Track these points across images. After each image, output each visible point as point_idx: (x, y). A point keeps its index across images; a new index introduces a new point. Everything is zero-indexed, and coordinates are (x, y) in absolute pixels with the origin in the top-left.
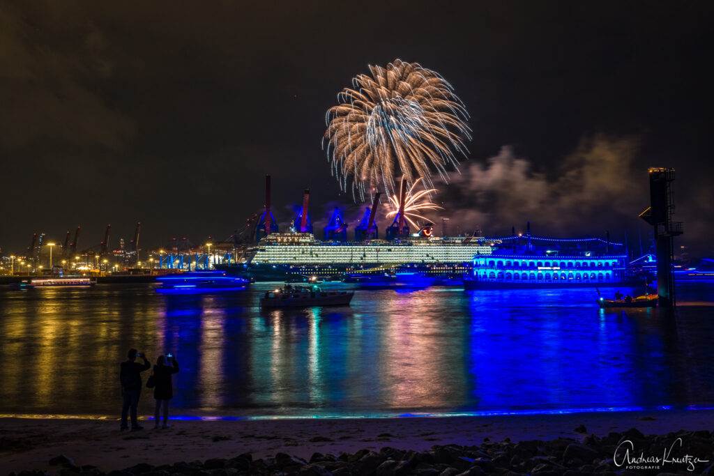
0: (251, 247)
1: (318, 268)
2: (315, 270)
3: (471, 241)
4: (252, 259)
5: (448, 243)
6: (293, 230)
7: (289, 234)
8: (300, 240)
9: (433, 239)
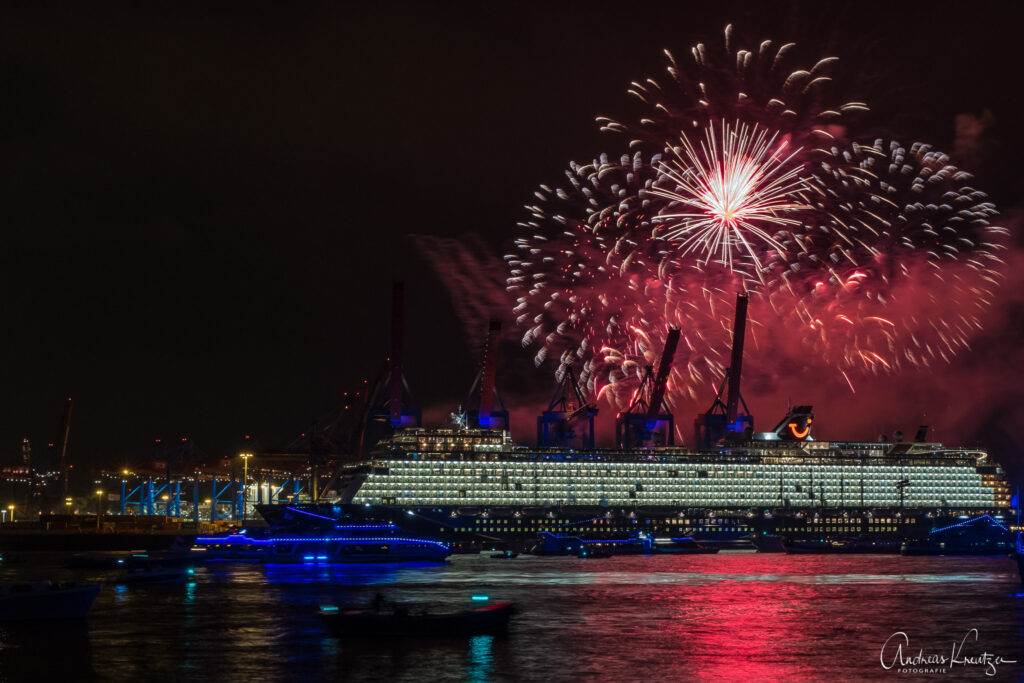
0: (351, 462)
1: (522, 518)
2: (513, 522)
3: (909, 451)
4: (354, 493)
5: (851, 457)
6: (459, 421)
7: (450, 431)
8: (478, 446)
9: (811, 445)
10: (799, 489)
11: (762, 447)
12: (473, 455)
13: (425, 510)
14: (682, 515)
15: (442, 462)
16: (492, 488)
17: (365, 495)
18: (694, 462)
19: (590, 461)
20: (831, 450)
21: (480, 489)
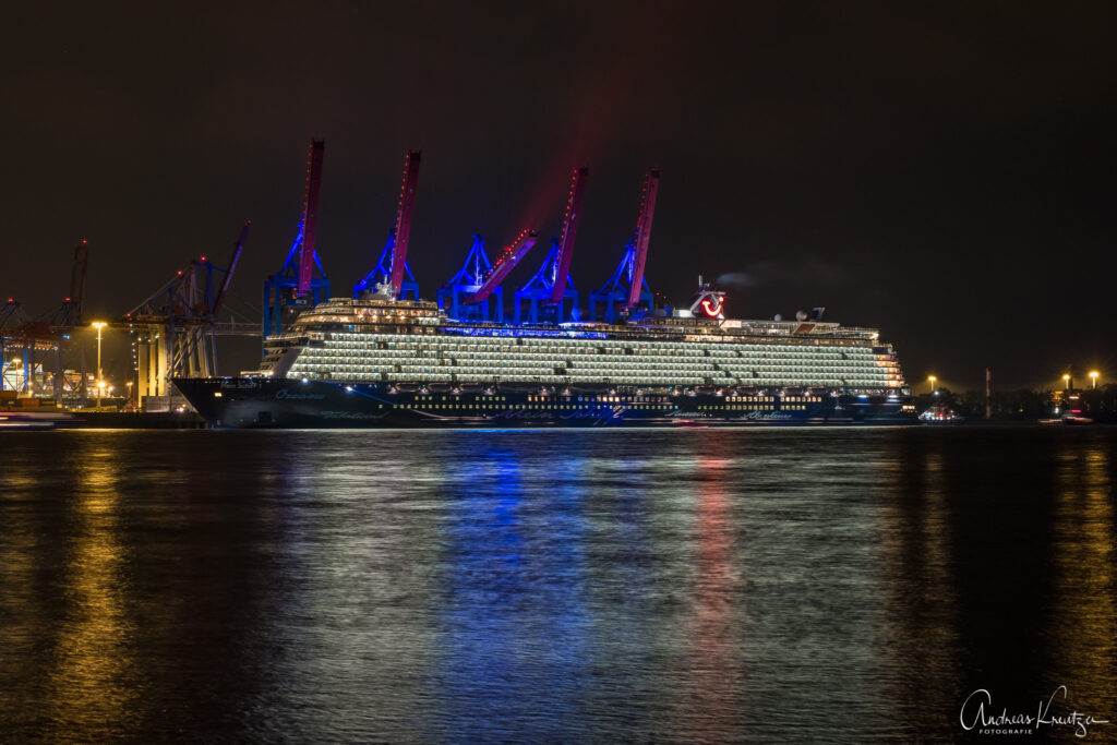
1: (462, 396)
2: (451, 399)
3: (813, 332)
4: (288, 367)
11: (682, 325)
13: (362, 386)
14: (612, 392)
15: (377, 335)
16: (428, 364)
17: (298, 370)
18: (621, 339)
20: (743, 328)
21: (415, 364)
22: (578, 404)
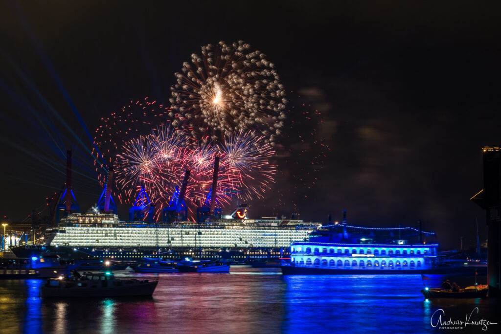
0: (51, 227)
1: (123, 252)
2: (119, 254)
3: (288, 224)
4: (51, 240)
5: (263, 226)
6: (95, 210)
7: (92, 215)
8: (103, 221)
9: (246, 221)
10: (241, 240)
11: (225, 222)
12: (101, 225)
13: (81, 249)
14: (191, 251)
15: (88, 228)
16: (110, 239)
17: (55, 242)
18: (196, 228)
19: (151, 228)
20: (255, 223)
21: (104, 239)
22: (175, 255)
